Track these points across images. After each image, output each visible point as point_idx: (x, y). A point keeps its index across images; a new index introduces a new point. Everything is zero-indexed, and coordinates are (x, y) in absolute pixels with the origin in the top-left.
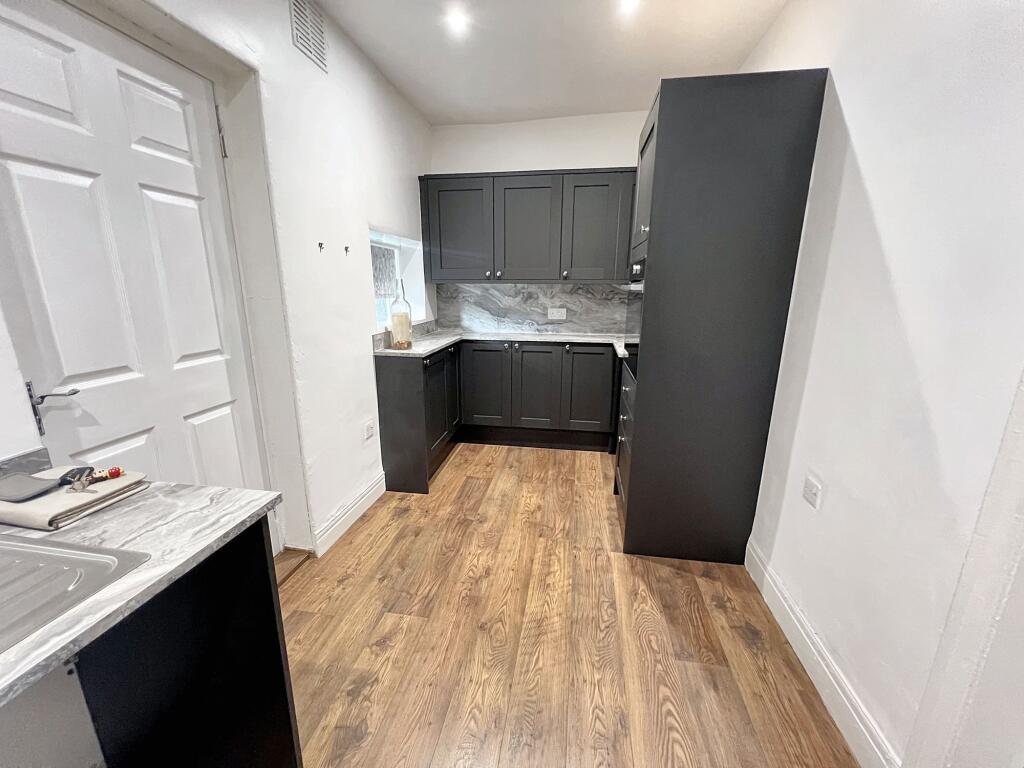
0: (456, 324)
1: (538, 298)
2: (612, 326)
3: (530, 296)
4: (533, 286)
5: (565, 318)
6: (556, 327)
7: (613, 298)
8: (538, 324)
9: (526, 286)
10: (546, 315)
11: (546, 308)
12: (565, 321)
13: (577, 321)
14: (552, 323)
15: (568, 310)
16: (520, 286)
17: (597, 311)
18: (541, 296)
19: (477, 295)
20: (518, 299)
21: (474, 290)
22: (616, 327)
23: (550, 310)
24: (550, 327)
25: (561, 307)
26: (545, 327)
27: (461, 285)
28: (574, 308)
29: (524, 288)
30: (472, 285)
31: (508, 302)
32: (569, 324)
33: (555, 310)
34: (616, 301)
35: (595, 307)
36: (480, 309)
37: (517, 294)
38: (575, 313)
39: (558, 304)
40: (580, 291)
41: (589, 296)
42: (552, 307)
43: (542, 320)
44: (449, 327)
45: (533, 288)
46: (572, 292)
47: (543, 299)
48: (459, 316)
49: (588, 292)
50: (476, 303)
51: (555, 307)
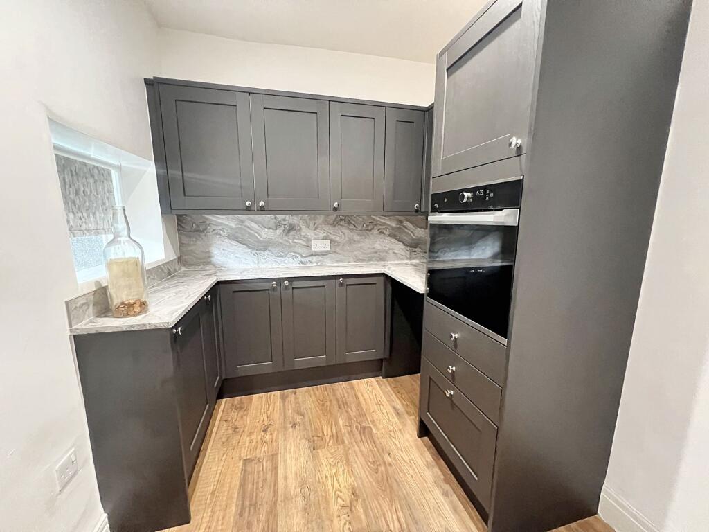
0: (206, 260)
1: (301, 229)
2: (373, 255)
3: (292, 228)
4: (295, 217)
5: (329, 249)
6: (320, 258)
7: (372, 229)
8: (302, 256)
9: (287, 217)
10: (309, 247)
11: (309, 240)
12: (329, 253)
13: (340, 252)
14: (316, 254)
15: (332, 241)
16: (280, 217)
17: (359, 242)
18: (303, 227)
19: (232, 228)
20: (279, 231)
21: (227, 222)
22: (377, 255)
23: (313, 242)
24: (314, 259)
25: (325, 238)
26: (309, 259)
27: (210, 217)
28: (338, 239)
29: (284, 220)
30: (224, 217)
31: (267, 234)
32: (333, 255)
33: (319, 242)
34: (375, 232)
35: (357, 238)
36: (235, 243)
37: (277, 226)
38: (339, 244)
39: (321, 235)
40: (342, 223)
41: (351, 227)
42: (315, 239)
43: (305, 252)
44: (198, 264)
45: (294, 220)
46: (333, 224)
47: (305, 231)
48: (209, 252)
49: (350, 223)
50: (229, 237)
51: (318, 239)
